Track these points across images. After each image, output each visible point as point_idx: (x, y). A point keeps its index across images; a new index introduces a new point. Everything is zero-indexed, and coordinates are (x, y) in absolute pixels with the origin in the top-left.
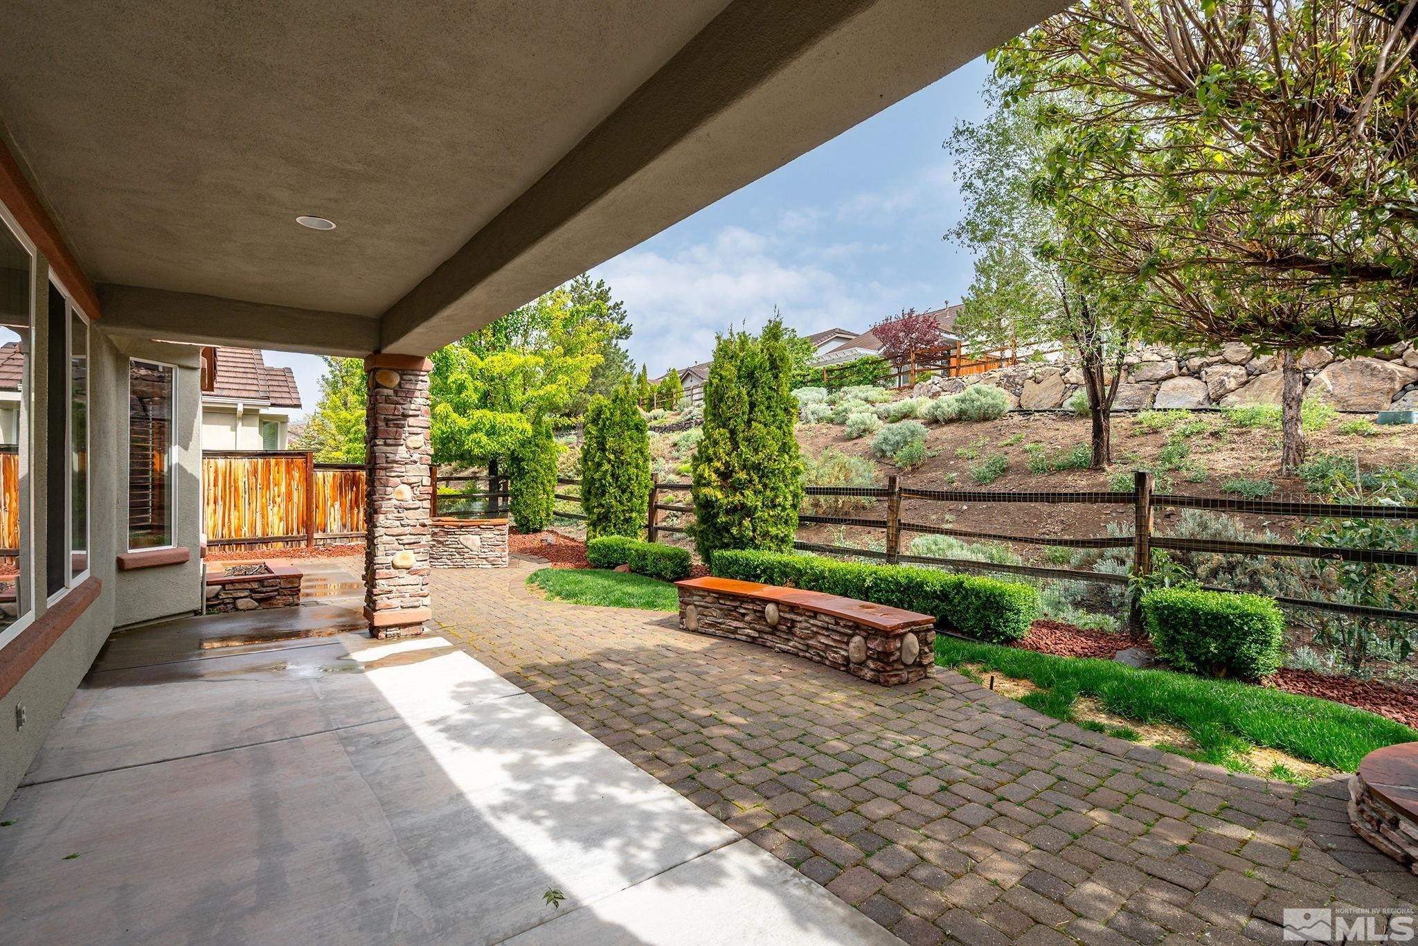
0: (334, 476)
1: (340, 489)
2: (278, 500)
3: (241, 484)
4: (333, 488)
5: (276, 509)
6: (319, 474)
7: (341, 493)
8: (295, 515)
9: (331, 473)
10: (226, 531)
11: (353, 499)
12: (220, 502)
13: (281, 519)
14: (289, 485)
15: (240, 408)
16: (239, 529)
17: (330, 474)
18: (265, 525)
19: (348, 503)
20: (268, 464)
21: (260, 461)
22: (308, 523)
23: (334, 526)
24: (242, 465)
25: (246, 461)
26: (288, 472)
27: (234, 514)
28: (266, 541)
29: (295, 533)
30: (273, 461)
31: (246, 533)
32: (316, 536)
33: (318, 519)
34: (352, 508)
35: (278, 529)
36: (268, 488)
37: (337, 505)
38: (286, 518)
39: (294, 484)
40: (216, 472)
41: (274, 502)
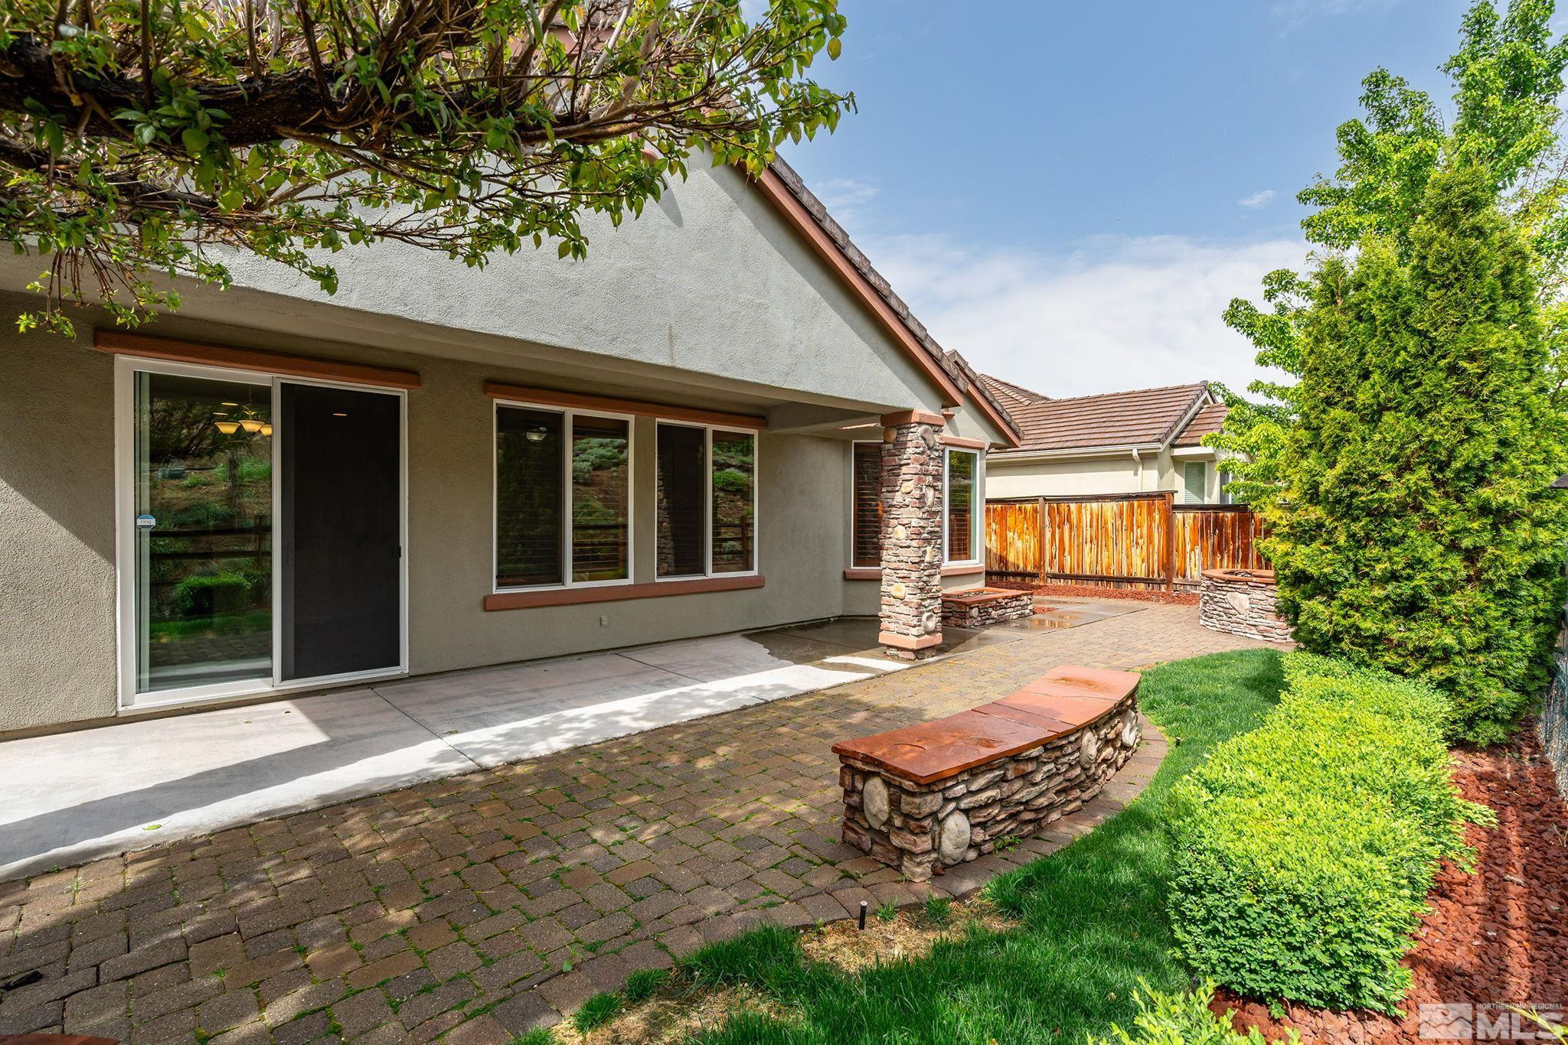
0: (1195, 517)
1: (1202, 531)
2: (1141, 541)
3: (1110, 526)
4: (1193, 530)
5: (1139, 550)
6: (1179, 516)
7: (1202, 536)
8: (1156, 558)
9: (1192, 515)
10: (1099, 568)
11: (1216, 543)
12: (1095, 542)
13: (1143, 561)
14: (1150, 527)
15: (1135, 453)
16: (1109, 567)
17: (1190, 515)
18: (1129, 565)
19: (1210, 548)
20: (1132, 506)
21: (1125, 503)
22: (1167, 566)
23: (1195, 572)
24: (1110, 508)
25: (1114, 504)
26: (1150, 513)
27: (1105, 553)
28: (1131, 580)
29: (1156, 576)
30: (1136, 503)
31: (1114, 572)
32: (1175, 581)
33: (1177, 563)
34: (1214, 554)
35: (1140, 571)
36: (1132, 530)
37: (1198, 550)
38: (1147, 560)
39: (1155, 525)
40: (1091, 514)
41: (1137, 543)
